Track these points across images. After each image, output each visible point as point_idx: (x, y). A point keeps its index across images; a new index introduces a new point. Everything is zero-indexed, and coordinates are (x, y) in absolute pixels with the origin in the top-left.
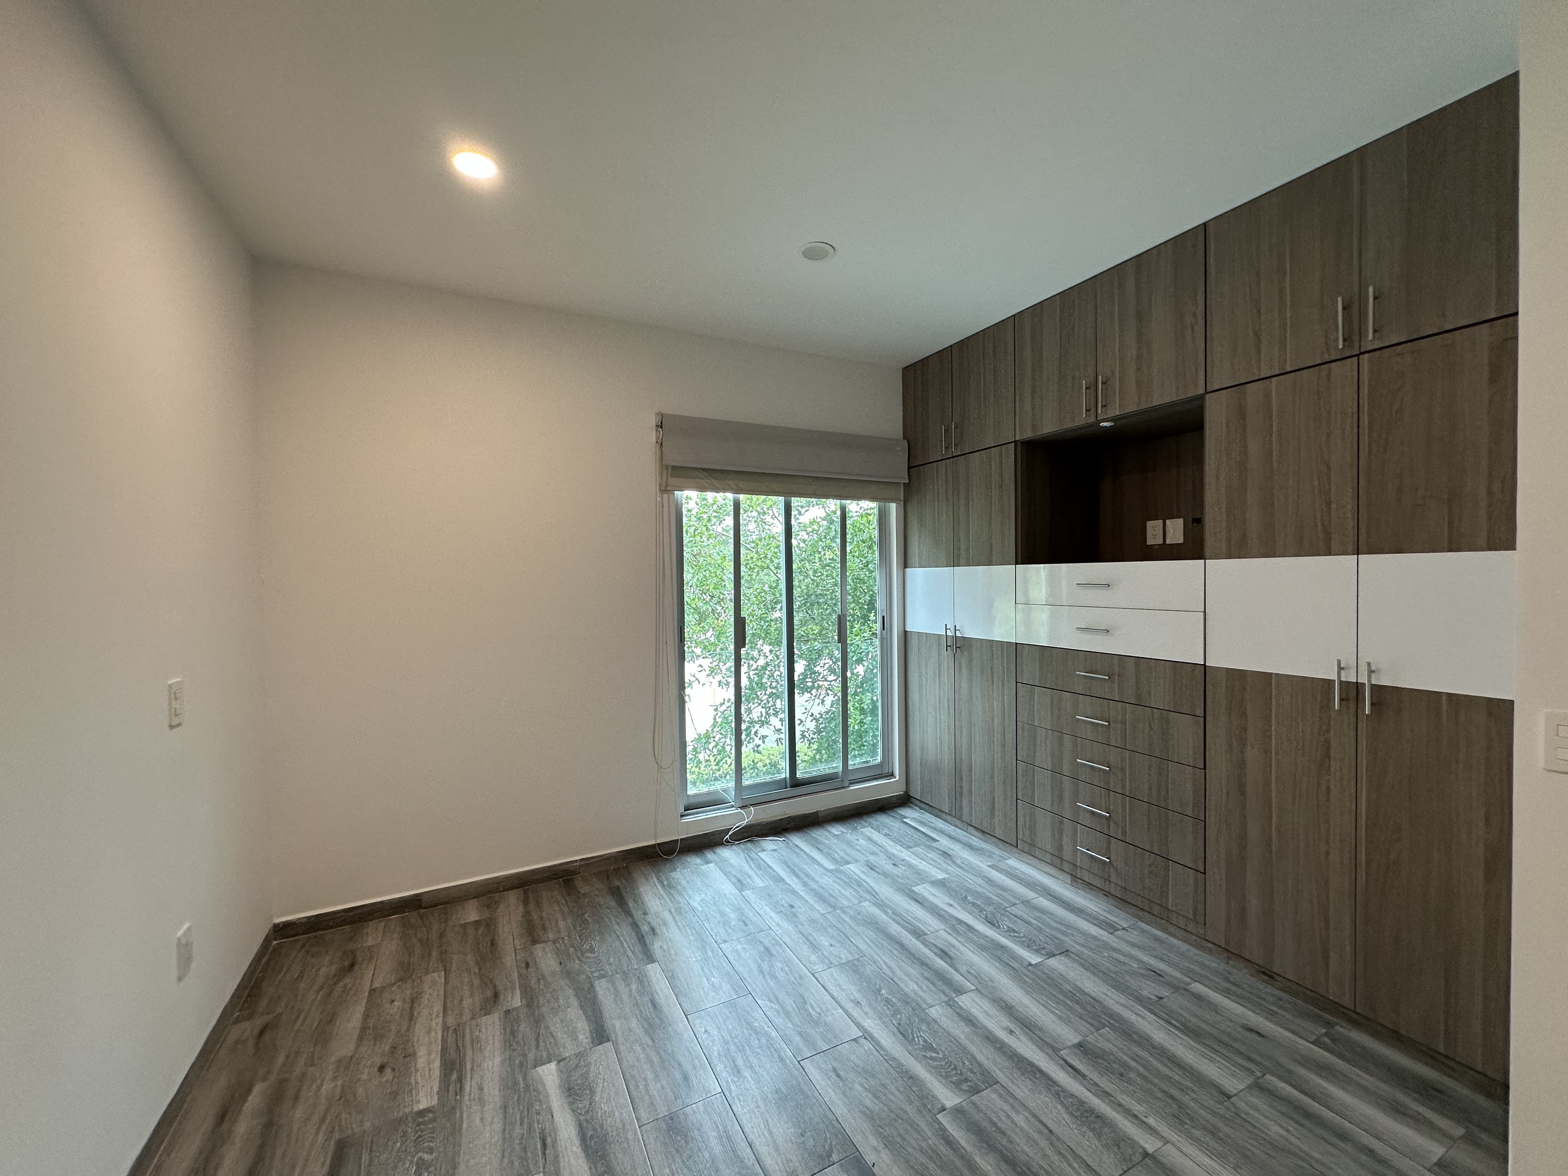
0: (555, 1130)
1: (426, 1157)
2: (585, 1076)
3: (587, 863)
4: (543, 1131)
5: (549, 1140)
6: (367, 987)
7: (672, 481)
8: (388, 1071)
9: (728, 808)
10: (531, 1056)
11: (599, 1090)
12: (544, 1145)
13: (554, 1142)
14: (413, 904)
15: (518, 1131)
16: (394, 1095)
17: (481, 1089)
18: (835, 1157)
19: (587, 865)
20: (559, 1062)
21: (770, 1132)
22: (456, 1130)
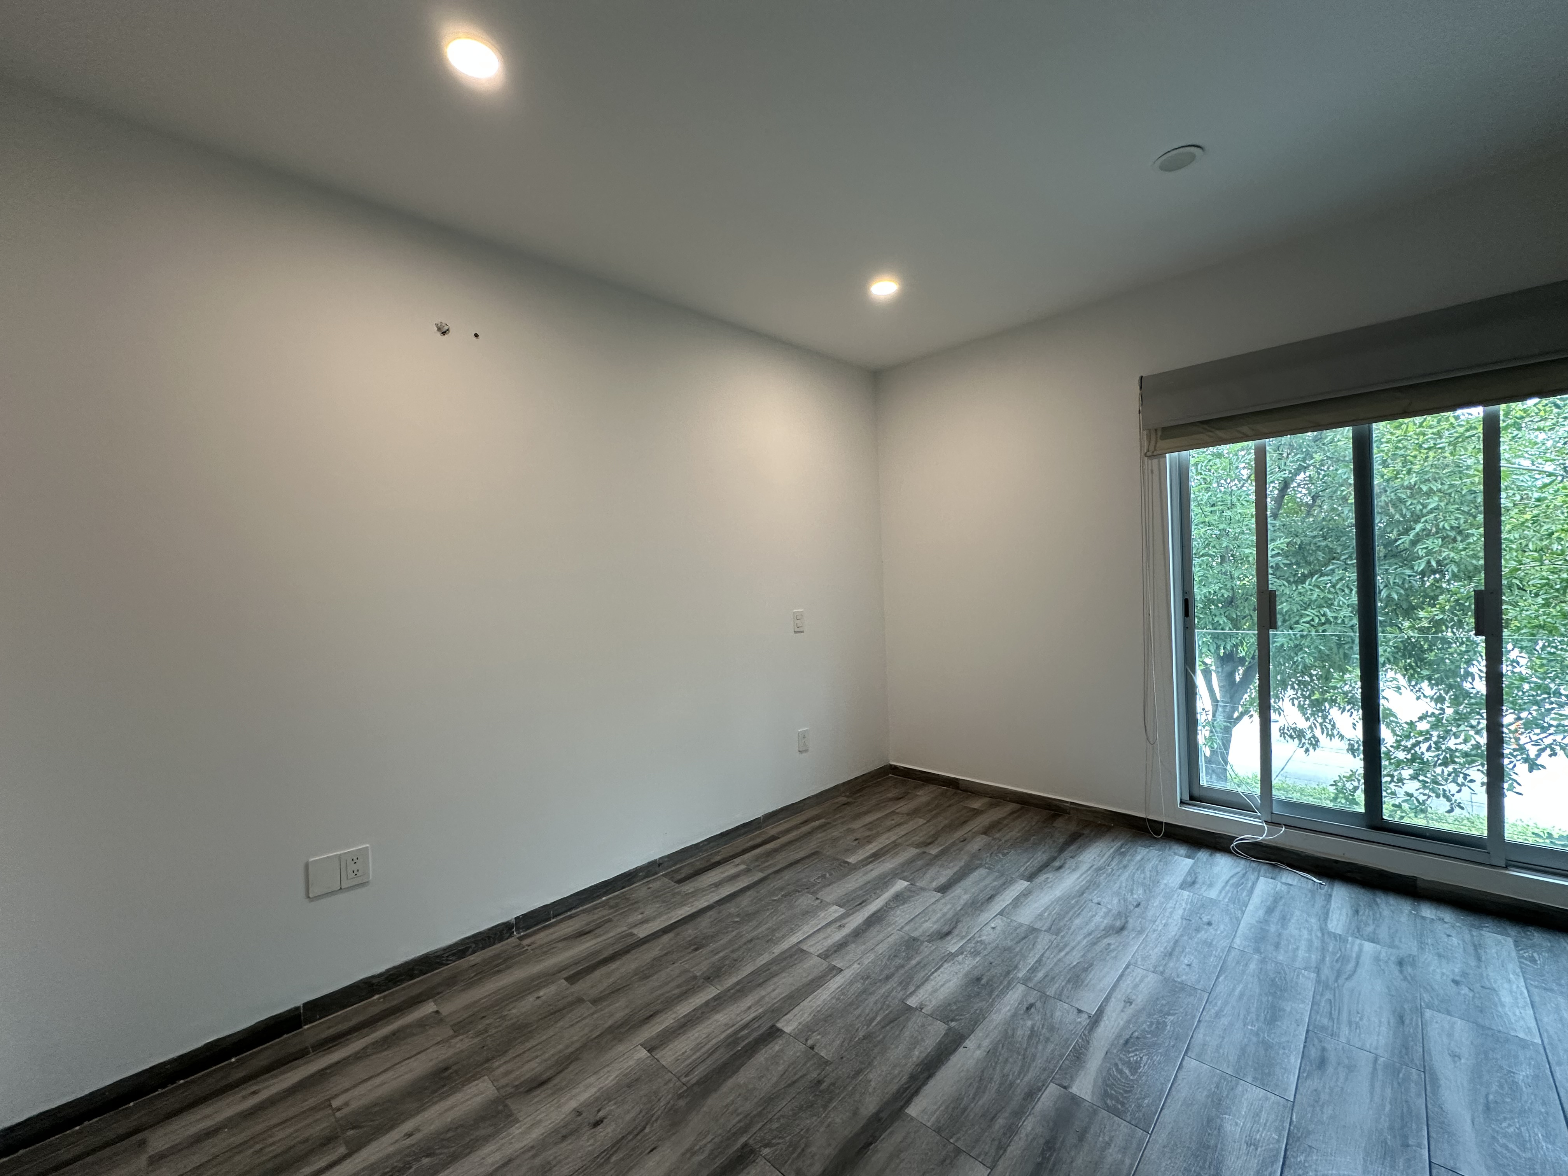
0: (870, 903)
1: (828, 875)
2: (910, 897)
3: (1077, 808)
4: (868, 899)
5: (863, 904)
6: (893, 809)
7: (1162, 444)
8: (857, 842)
9: (1252, 817)
10: (905, 874)
11: (906, 905)
12: (860, 904)
13: (865, 906)
14: (952, 784)
15: (861, 892)
16: (847, 850)
17: (872, 870)
18: (953, 1024)
19: (1077, 810)
20: (911, 884)
21: (942, 986)
22: (845, 876)
